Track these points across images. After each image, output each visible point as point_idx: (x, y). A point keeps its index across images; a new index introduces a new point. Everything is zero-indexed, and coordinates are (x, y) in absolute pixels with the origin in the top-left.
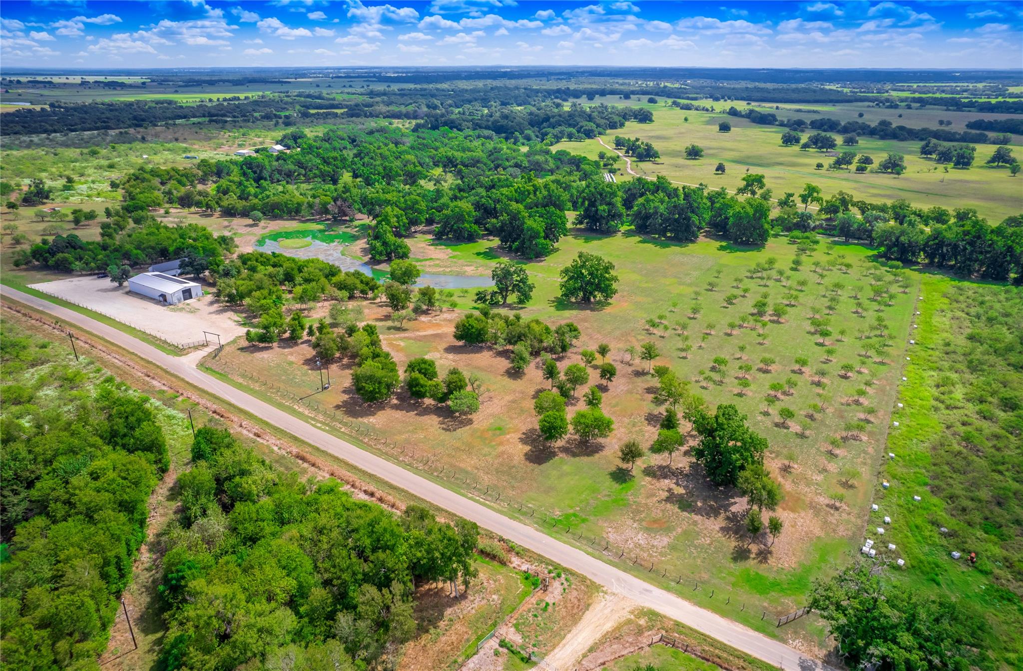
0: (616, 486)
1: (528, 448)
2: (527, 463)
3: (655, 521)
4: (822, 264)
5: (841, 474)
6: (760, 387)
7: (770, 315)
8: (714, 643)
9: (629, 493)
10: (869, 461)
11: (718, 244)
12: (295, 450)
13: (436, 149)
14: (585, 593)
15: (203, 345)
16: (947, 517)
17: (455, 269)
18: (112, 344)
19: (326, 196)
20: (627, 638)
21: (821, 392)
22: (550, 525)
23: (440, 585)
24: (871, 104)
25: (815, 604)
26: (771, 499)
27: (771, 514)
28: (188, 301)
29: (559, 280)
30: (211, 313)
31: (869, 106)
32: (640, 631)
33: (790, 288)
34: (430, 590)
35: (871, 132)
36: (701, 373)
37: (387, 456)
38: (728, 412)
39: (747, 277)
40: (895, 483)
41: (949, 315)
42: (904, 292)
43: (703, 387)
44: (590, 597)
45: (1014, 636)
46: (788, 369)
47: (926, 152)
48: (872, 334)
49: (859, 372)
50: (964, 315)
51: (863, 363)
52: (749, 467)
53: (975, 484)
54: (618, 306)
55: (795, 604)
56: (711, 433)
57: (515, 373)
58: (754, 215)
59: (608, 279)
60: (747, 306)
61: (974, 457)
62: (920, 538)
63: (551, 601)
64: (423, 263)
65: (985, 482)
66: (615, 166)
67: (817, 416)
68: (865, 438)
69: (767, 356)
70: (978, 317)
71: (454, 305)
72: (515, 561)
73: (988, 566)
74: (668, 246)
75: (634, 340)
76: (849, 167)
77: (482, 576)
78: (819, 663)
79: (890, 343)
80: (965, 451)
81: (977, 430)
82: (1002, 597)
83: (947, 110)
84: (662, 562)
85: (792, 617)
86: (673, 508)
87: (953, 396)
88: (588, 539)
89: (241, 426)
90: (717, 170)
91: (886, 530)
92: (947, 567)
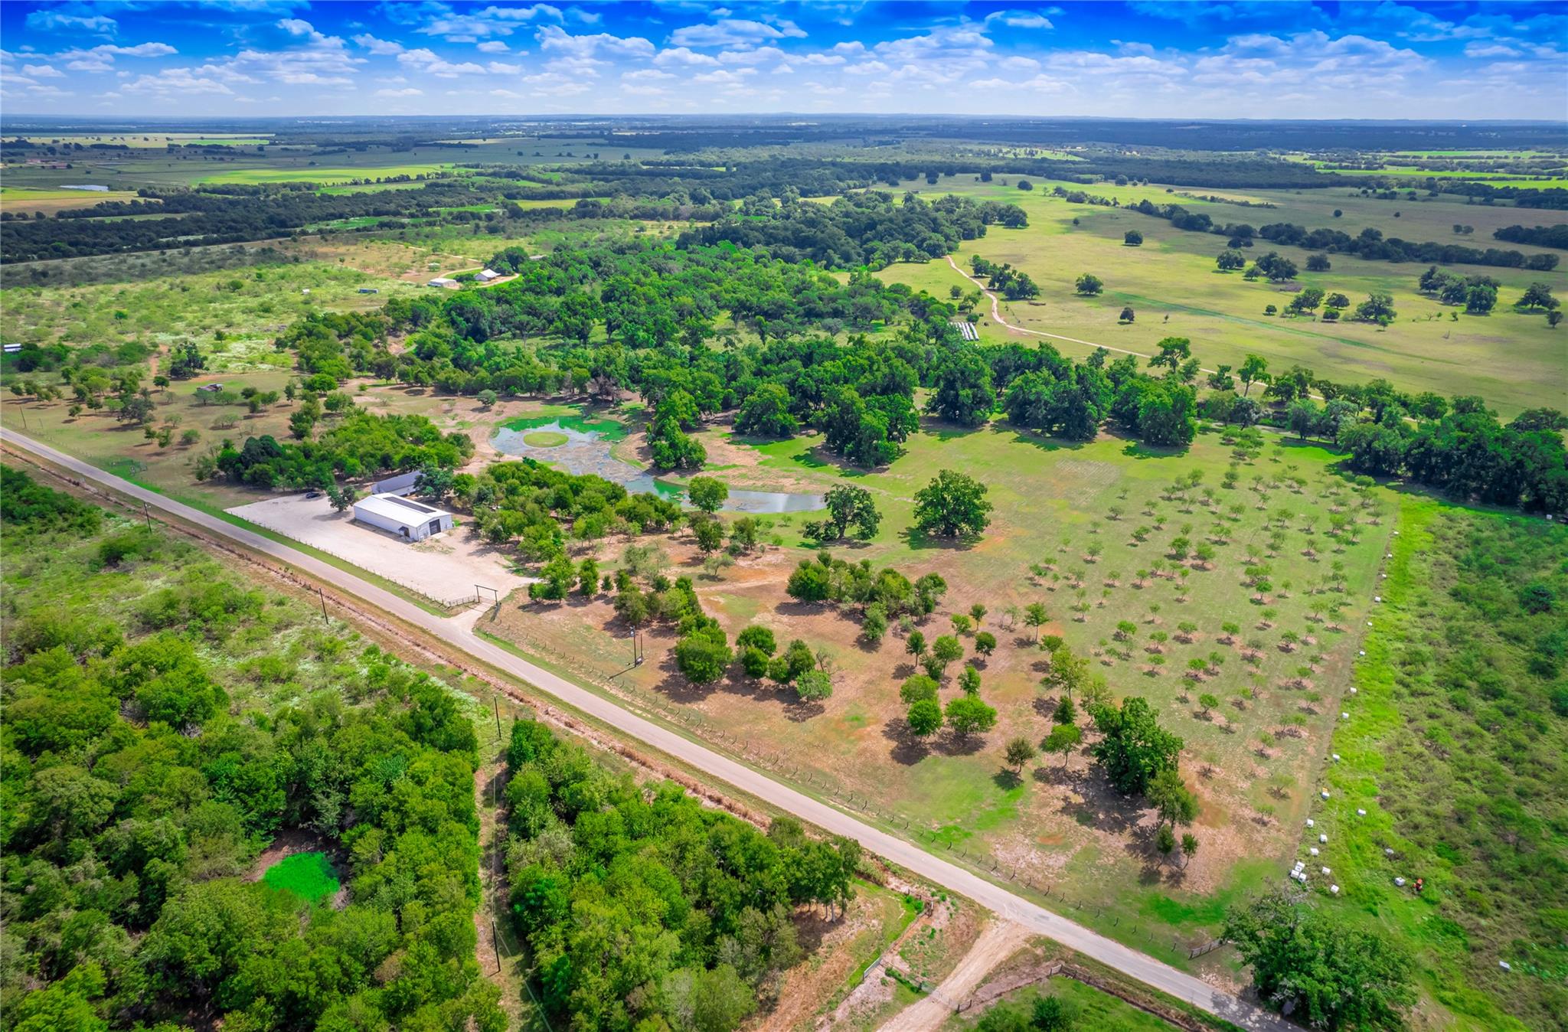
0: (1002, 793)
1: (894, 744)
2: (895, 763)
3: (1050, 837)
4: (1265, 479)
5: (1272, 780)
6: (1177, 661)
7: (1194, 558)
8: (1119, 975)
9: (1018, 801)
10: (1308, 764)
11: (1123, 444)
12: (619, 746)
13: (719, 282)
14: (974, 919)
15: (474, 602)
16: (1396, 836)
17: (768, 482)
18: (360, 599)
19: (581, 367)
20: (1023, 969)
21: (1254, 670)
22: (928, 840)
23: (813, 908)
24: (1355, 190)
25: (1229, 934)
26: (1185, 812)
27: (1184, 831)
28: (437, 536)
29: (912, 503)
30: (470, 554)
31: (1351, 195)
32: (1037, 962)
33: (1220, 517)
34: (802, 913)
35: (1350, 247)
36: (1102, 644)
37: (729, 753)
38: (1136, 706)
39: (1163, 498)
40: (1337, 792)
41: (1431, 559)
42: (1375, 524)
43: (1105, 663)
44: (980, 923)
45: (1454, 973)
46: (1213, 637)
47: (1428, 286)
48: (1326, 588)
49: (1305, 643)
50: (1451, 560)
51: (1310, 631)
52: (1160, 773)
53: (1433, 796)
54: (992, 542)
55: (1208, 934)
56: (1115, 732)
57: (868, 643)
58: (1174, 406)
59: (978, 508)
60: (1162, 543)
61: (1437, 761)
62: (1360, 861)
63: (937, 927)
64: (725, 472)
65: (1448, 793)
66: (976, 310)
67: (1248, 703)
68: (1305, 734)
69: (1187, 619)
70: (1468, 562)
71: (778, 542)
72: (893, 882)
73: (1436, 894)
74: (1055, 448)
75: (1014, 594)
76: (1314, 311)
77: (859, 899)
78: (1234, 998)
79: (1349, 600)
80: (1426, 752)
81: (1446, 724)
82: (1447, 931)
83: (1471, 202)
84: (1059, 885)
85: (1205, 948)
86: (1070, 821)
87: (1421, 678)
88: (971, 856)
89: (547, 713)
90: (1122, 317)
91: (1321, 850)
92: (1388, 895)
